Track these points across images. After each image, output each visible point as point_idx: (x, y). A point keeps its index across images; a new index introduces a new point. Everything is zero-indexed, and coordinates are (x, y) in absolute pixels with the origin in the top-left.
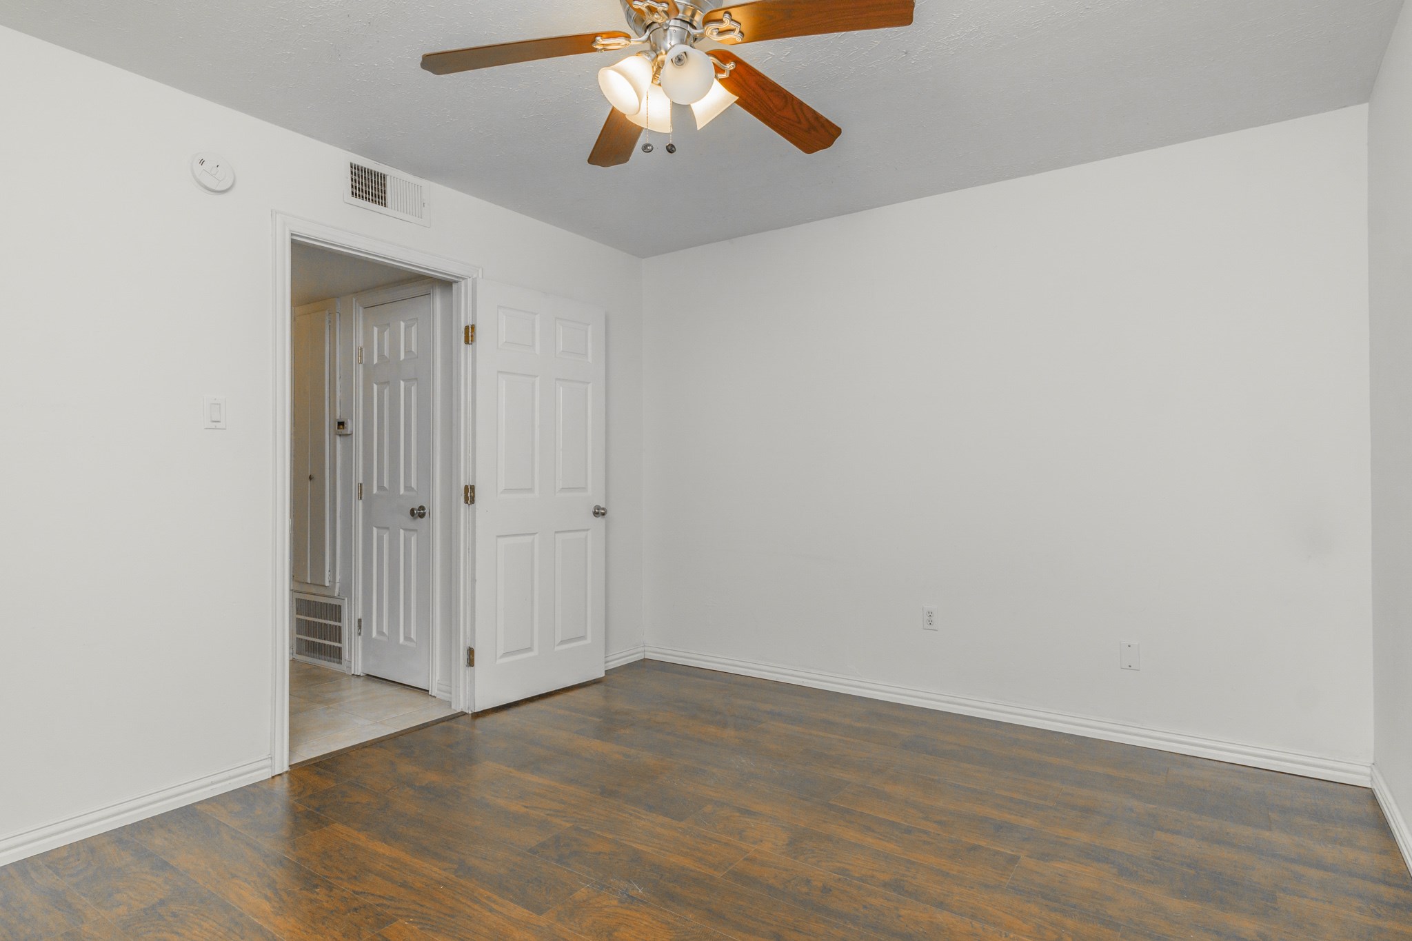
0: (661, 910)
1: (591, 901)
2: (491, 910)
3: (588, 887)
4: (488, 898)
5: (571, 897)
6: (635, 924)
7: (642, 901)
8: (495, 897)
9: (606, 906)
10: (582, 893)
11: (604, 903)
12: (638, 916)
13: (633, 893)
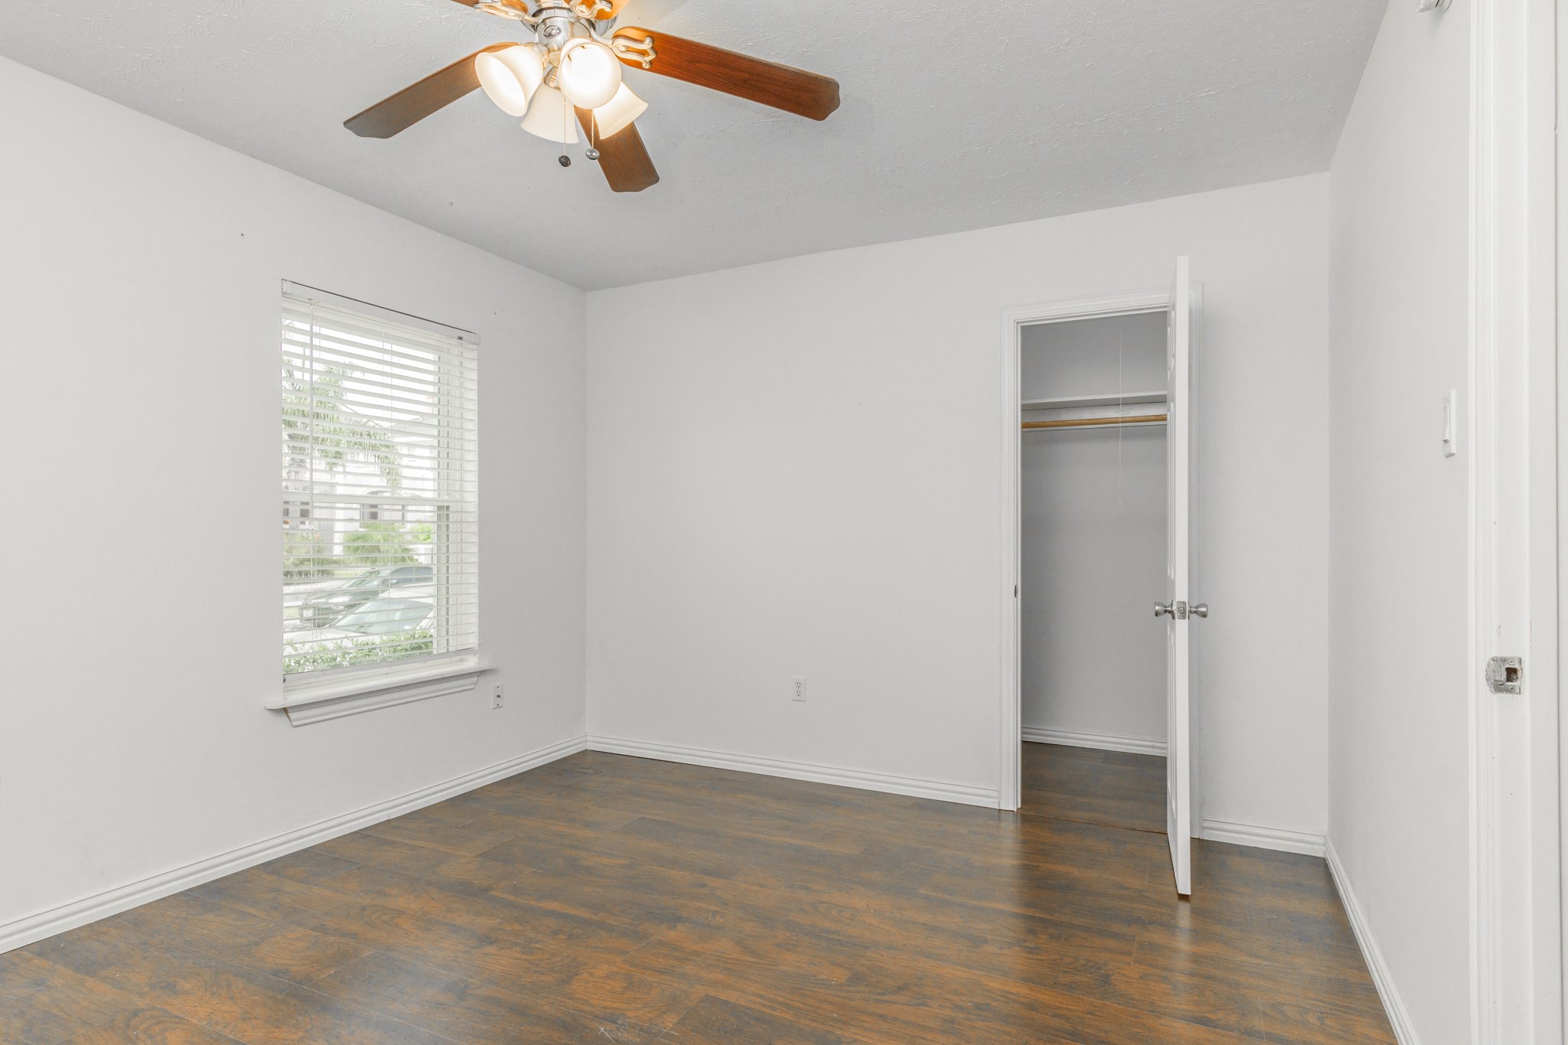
0: (578, 1011)
1: (657, 1013)
2: (759, 996)
3: (665, 1028)
4: (775, 1009)
5: (681, 1016)
6: (606, 995)
7: (600, 1018)
8: (767, 1010)
9: (640, 1009)
10: (670, 1021)
11: (641, 1012)
12: (604, 1003)
13: (610, 1026)
